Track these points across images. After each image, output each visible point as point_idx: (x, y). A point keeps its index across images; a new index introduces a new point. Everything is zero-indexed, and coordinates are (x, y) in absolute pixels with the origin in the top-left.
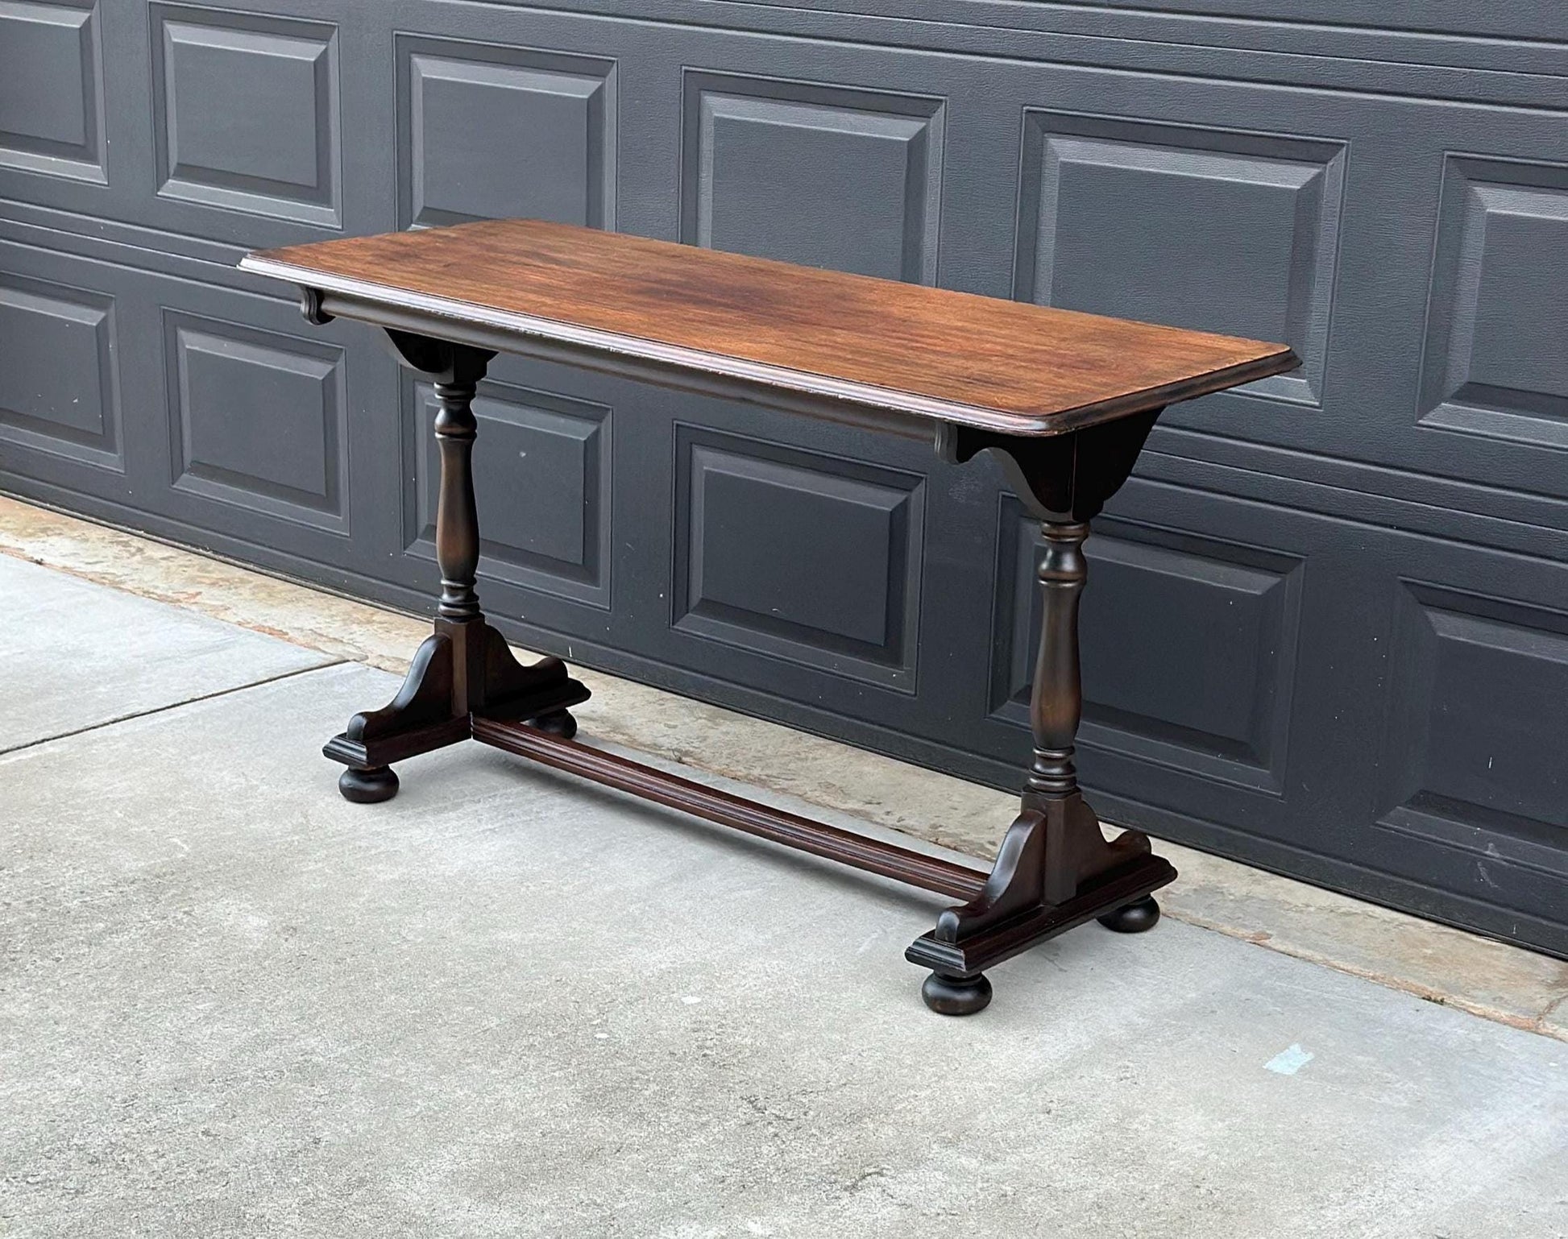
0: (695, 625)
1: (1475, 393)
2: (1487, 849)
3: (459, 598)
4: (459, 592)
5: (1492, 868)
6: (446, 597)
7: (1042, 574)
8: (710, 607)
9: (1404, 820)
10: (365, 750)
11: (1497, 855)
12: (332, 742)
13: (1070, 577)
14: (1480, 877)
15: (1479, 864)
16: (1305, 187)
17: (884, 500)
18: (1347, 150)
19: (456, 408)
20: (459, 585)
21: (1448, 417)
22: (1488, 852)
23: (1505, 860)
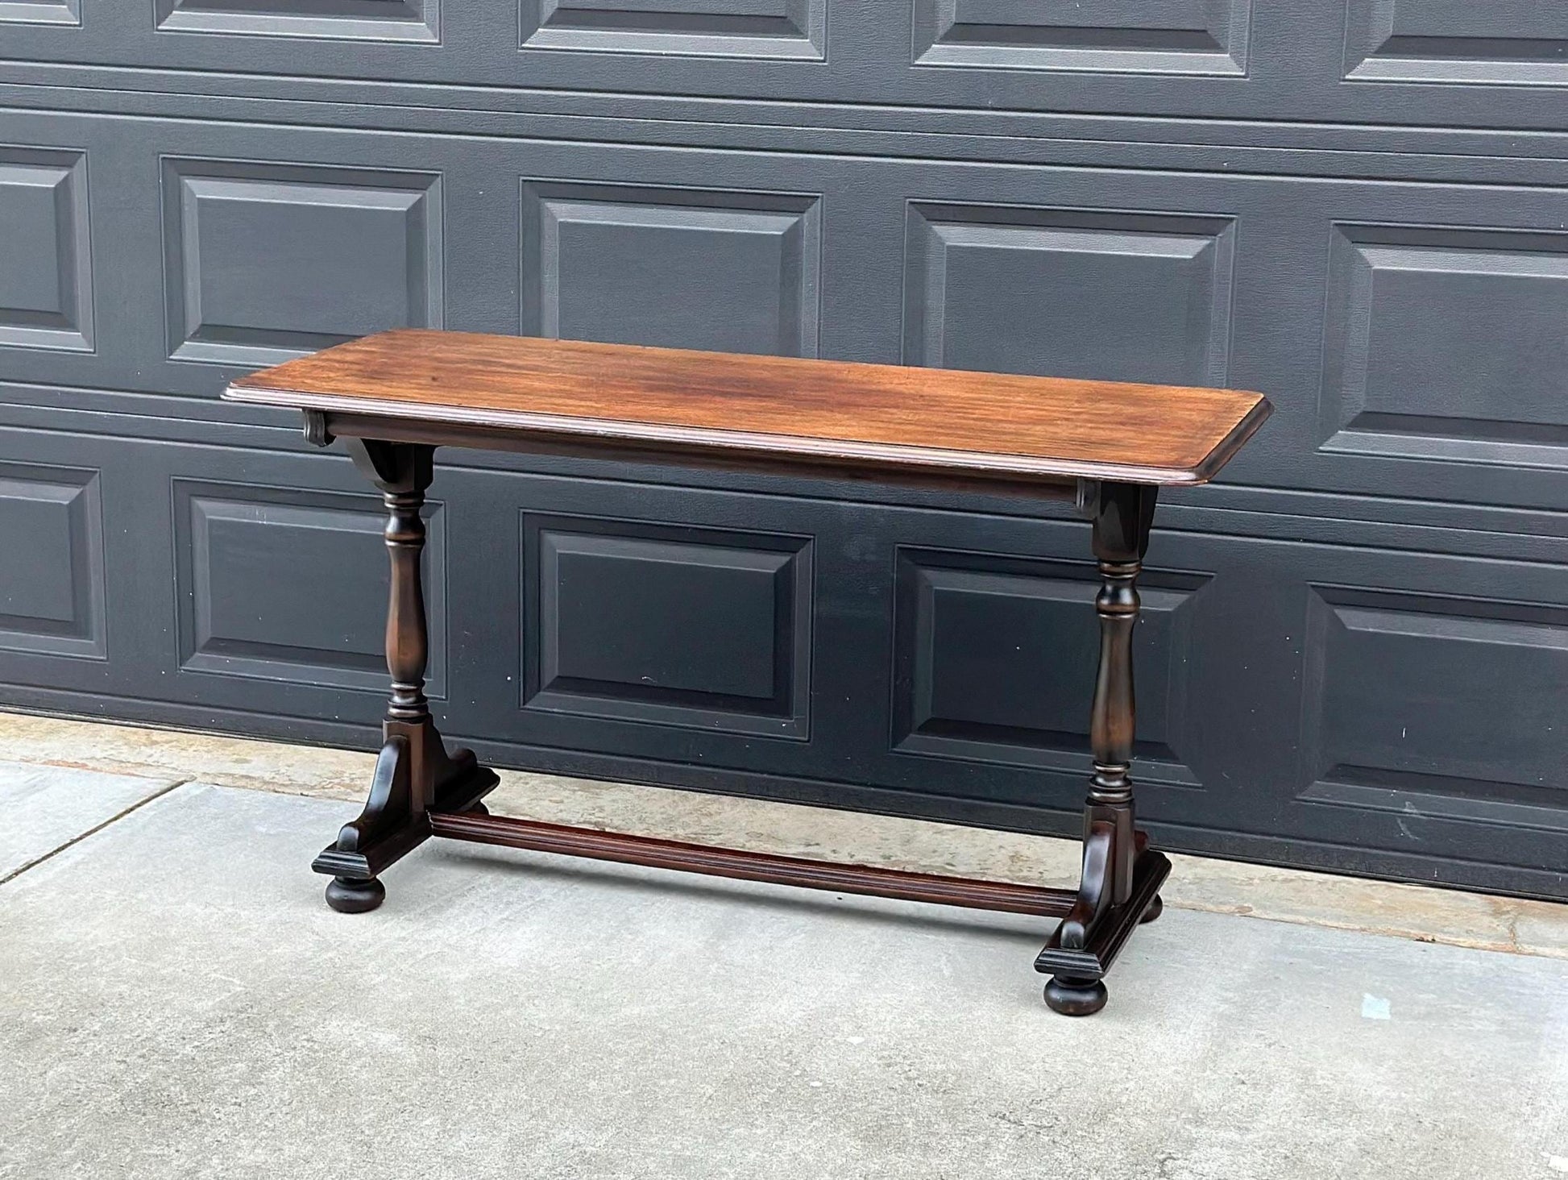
0: (551, 703)
1: (1370, 420)
2: (1405, 806)
3: (411, 700)
4: (411, 694)
5: (1410, 822)
6: (397, 699)
7: (1103, 608)
8: (565, 683)
9: (1323, 792)
10: (365, 859)
11: (1415, 811)
12: (321, 857)
13: (1129, 609)
14: (1402, 832)
15: (1399, 821)
16: (1198, 256)
17: (769, 564)
18: (1237, 224)
19: (408, 515)
20: (412, 687)
21: (1344, 442)
22: (1406, 810)
23: (1422, 814)
